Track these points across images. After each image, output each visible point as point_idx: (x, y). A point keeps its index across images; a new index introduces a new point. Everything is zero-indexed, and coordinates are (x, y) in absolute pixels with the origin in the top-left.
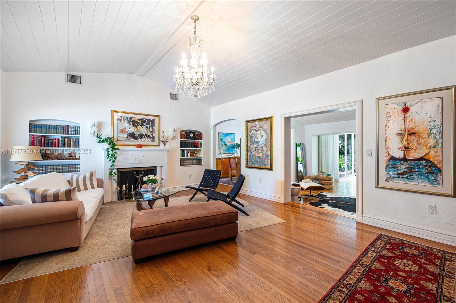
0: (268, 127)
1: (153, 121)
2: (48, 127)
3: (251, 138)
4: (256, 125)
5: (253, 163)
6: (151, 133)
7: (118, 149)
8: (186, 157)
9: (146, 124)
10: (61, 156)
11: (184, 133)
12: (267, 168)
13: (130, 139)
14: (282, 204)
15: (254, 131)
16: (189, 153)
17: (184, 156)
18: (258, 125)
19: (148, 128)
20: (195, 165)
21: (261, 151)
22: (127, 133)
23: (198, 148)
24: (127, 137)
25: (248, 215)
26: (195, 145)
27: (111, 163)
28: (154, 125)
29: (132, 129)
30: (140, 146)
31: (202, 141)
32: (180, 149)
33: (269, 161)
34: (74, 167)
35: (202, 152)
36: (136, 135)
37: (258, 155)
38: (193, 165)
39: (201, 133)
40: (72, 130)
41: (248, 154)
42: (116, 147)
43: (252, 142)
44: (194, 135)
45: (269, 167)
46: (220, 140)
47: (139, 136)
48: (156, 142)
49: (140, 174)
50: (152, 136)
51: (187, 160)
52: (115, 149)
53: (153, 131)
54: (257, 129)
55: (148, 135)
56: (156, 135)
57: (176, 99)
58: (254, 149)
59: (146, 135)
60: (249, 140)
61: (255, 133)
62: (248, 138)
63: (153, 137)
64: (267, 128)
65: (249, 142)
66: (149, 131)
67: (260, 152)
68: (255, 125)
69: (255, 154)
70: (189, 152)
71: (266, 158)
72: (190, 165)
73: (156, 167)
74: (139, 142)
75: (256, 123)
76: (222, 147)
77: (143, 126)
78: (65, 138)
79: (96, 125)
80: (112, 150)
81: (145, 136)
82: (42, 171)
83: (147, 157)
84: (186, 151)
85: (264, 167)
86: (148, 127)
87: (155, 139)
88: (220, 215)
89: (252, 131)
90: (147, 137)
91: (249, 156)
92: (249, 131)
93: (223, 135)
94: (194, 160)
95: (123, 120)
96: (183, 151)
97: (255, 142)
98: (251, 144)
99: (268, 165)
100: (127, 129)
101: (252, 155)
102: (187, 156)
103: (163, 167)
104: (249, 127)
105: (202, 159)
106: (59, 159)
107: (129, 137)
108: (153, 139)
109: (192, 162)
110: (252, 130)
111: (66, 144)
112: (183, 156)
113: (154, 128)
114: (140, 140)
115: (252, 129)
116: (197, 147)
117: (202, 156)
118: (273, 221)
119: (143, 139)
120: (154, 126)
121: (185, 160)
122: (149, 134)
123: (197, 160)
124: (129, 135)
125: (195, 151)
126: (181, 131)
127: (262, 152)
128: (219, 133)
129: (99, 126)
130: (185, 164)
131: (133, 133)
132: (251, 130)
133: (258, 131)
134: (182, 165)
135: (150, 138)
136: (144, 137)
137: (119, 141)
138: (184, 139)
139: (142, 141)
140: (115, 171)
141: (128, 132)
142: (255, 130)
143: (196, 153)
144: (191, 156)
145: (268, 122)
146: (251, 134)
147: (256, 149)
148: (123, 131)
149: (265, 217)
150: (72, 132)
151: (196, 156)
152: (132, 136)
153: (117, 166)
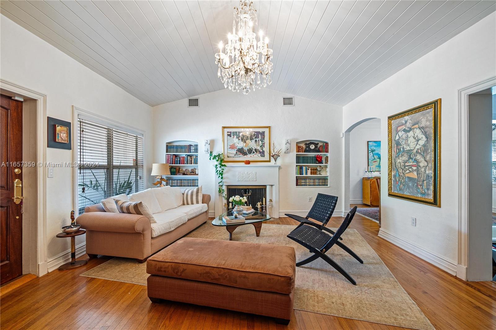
0: (429, 121)
1: (263, 134)
2: (177, 147)
3: (397, 145)
4: (406, 122)
5: (400, 189)
6: (260, 147)
7: (225, 166)
8: (304, 175)
9: (256, 138)
10: (187, 172)
11: (303, 145)
12: (427, 200)
13: (239, 155)
14: (460, 280)
15: (402, 132)
16: (310, 170)
17: (303, 174)
18: (410, 121)
19: (258, 142)
20: (317, 185)
21: (414, 168)
22: (236, 148)
23: (323, 163)
24: (236, 153)
25: (354, 283)
26: (318, 160)
27: (220, 180)
28: (264, 138)
29: (241, 145)
30: (248, 162)
31: (328, 154)
32: (297, 166)
33: (432, 188)
34: (195, 182)
35: (328, 169)
36: (245, 150)
37: (411, 175)
38: (314, 186)
39: (327, 144)
40: (193, 148)
41: (393, 174)
42: (223, 164)
43: (399, 152)
44: (316, 147)
45: (431, 198)
46: (369, 152)
47: (248, 152)
48: (267, 157)
49: (247, 193)
50: (261, 151)
51: (306, 179)
52: (223, 165)
53: (263, 145)
54: (408, 128)
55: (258, 150)
56: (266, 149)
57: (291, 103)
58: (402, 165)
59: (256, 150)
60: (394, 149)
61: (404, 136)
62: (393, 146)
63: (263, 152)
64: (428, 123)
65: (393, 153)
66: (259, 145)
67: (413, 171)
68: (404, 122)
69: (403, 173)
70: (308, 169)
71: (425, 182)
72: (310, 185)
73: (265, 186)
74: (248, 157)
75: (406, 118)
76: (374, 162)
77: (252, 141)
78: (188, 156)
79: (209, 142)
80: (220, 167)
81: (254, 150)
82: (174, 184)
83: (254, 175)
84: (304, 168)
85: (420, 199)
86: (257, 140)
87: (265, 154)
88: (256, 274)
89: (399, 133)
90: (257, 152)
91: (394, 177)
92: (394, 133)
93: (375, 144)
94: (316, 179)
95: (232, 136)
96: (301, 168)
97: (404, 151)
98: (398, 157)
99: (428, 195)
100: (237, 145)
101: (399, 175)
102: (306, 173)
103: (273, 186)
104: (394, 127)
105: (329, 178)
106: (185, 175)
107: (238, 153)
108: (262, 154)
109: (314, 182)
110: (400, 131)
111: (189, 161)
112: (300, 174)
113: (264, 141)
114: (249, 156)
115: (399, 129)
116: (321, 162)
117: (328, 174)
118: (399, 317)
119: (252, 155)
120: (264, 140)
121: (303, 179)
122: (259, 148)
123: (321, 179)
124: (238, 151)
125: (318, 168)
126: (297, 143)
127: (417, 170)
128: (368, 142)
129: (212, 143)
130: (304, 184)
131: (242, 148)
132: (397, 132)
133: (409, 131)
134: (300, 186)
135: (260, 152)
136: (254, 152)
137: (229, 157)
138: (303, 152)
139: (251, 156)
140: (224, 188)
141: (238, 148)
142: (405, 130)
143: (320, 171)
144: (311, 173)
145: (428, 113)
146: (397, 138)
147: (406, 164)
148: (232, 147)
149: (388, 299)
150: (193, 151)
151: (320, 174)
152: (241, 151)
153: (226, 182)
